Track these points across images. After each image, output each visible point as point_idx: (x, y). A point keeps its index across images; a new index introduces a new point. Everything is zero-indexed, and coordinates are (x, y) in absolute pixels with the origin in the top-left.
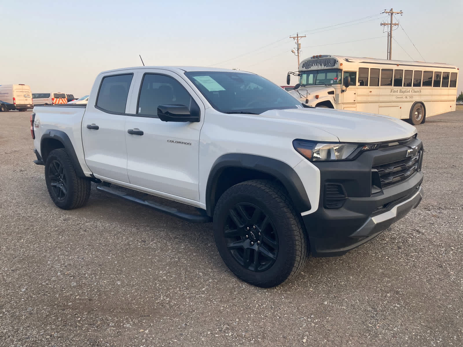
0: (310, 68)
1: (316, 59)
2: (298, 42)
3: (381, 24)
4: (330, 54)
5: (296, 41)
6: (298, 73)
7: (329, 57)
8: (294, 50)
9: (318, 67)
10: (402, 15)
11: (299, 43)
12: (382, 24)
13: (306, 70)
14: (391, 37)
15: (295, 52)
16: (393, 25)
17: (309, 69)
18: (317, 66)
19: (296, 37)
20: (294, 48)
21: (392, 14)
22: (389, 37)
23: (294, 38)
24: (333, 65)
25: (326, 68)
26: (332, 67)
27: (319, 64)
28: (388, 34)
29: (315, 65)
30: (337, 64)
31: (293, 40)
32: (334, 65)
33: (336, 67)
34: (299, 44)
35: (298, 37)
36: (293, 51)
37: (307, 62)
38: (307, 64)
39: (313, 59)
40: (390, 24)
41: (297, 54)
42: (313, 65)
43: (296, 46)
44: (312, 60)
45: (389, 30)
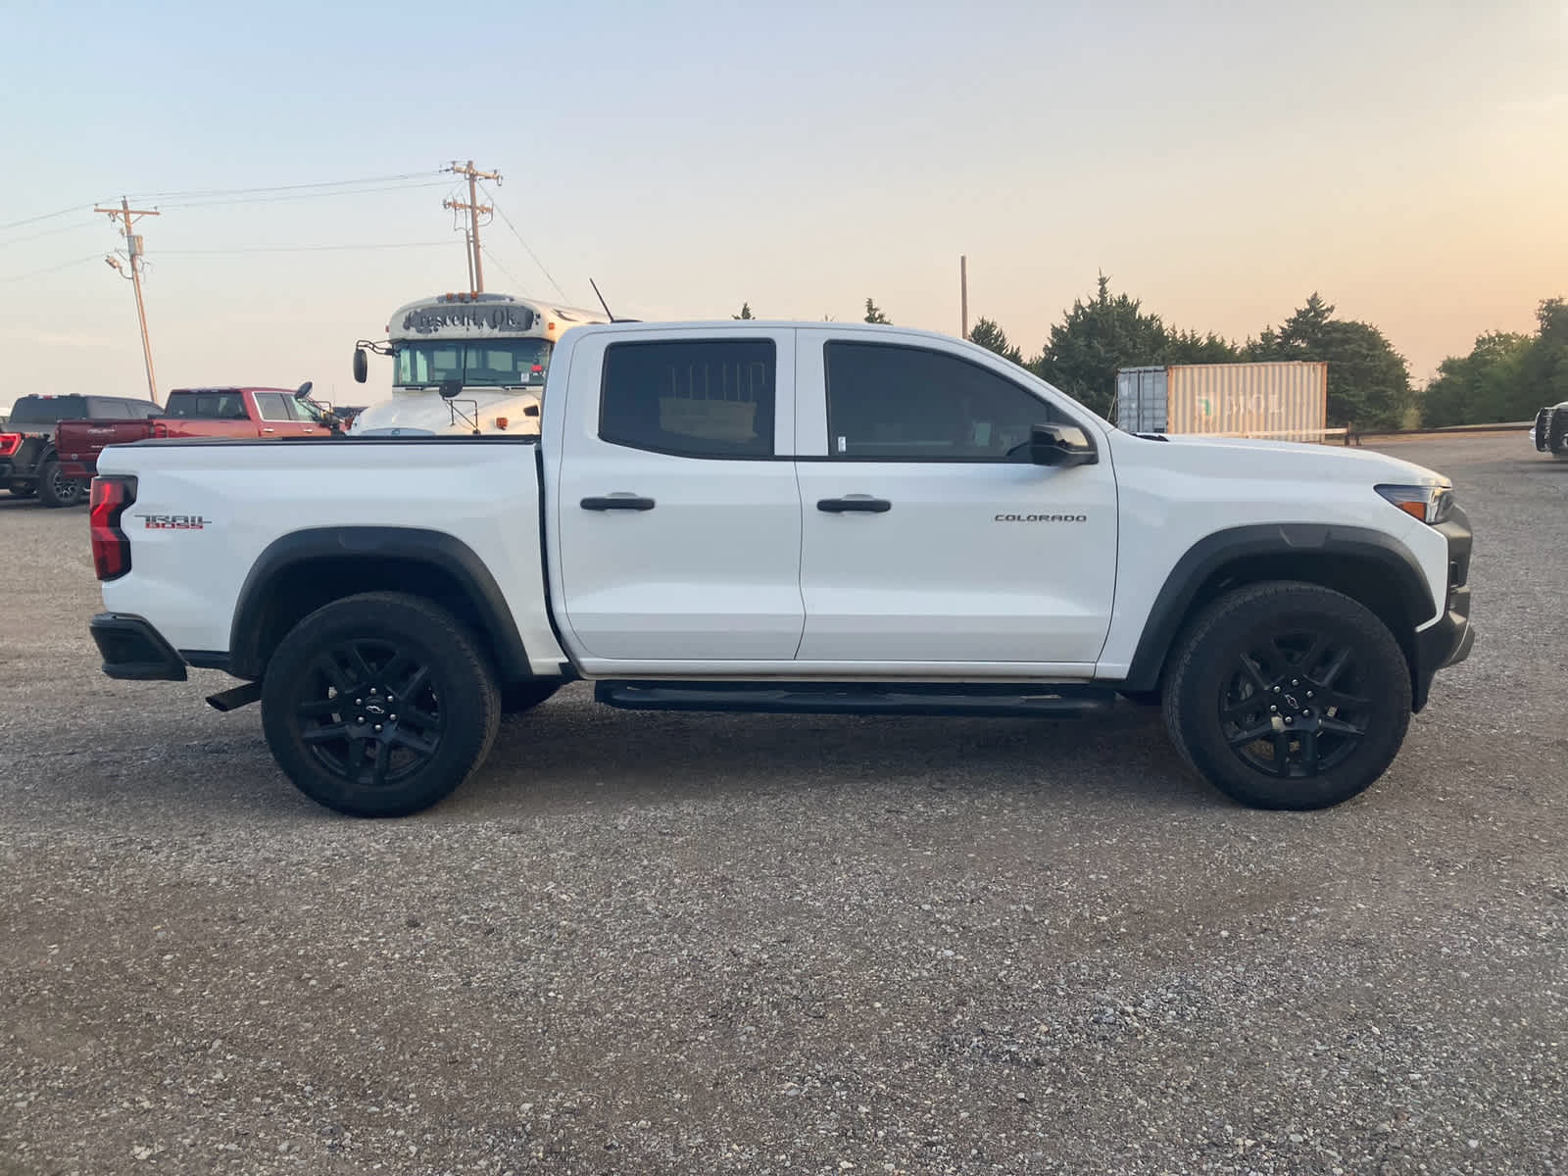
0: (436, 330)
1: (459, 304)
2: (129, 229)
3: (446, 205)
4: (510, 294)
5: (120, 224)
6: (388, 346)
7: (507, 300)
8: (117, 257)
9: (468, 329)
10: (500, 185)
11: (135, 232)
12: (449, 204)
13: (421, 336)
14: (477, 247)
15: (121, 265)
16: (478, 211)
17: (433, 335)
18: (465, 328)
19: (121, 212)
20: (117, 251)
21: (473, 177)
22: (472, 244)
23: (112, 213)
24: (523, 326)
25: (496, 333)
26: (520, 333)
27: (471, 322)
28: (468, 237)
29: (456, 323)
30: (537, 323)
31: (110, 220)
32: (528, 327)
33: (534, 332)
34: (134, 237)
35: (127, 213)
36: (115, 261)
37: (423, 310)
38: (419, 317)
39: (445, 304)
40: (470, 207)
41: (128, 271)
42: (448, 322)
43: (124, 244)
44: (441, 305)
45: (470, 225)
